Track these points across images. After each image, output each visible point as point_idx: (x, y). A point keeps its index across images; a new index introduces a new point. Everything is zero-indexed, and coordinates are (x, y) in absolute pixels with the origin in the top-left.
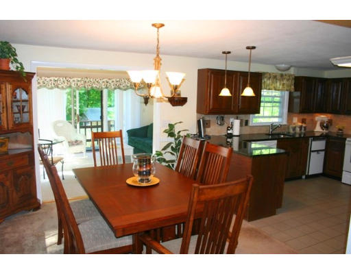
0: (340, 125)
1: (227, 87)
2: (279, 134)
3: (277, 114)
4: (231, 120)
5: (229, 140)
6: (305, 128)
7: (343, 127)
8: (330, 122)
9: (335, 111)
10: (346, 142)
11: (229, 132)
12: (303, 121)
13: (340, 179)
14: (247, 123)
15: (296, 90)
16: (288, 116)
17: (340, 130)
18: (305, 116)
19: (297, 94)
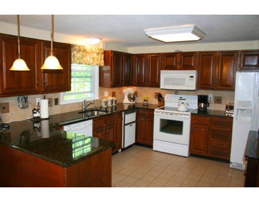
0: (145, 96)
1: (21, 58)
2: (92, 111)
3: (89, 90)
4: (38, 100)
5: (36, 125)
6: (116, 101)
7: (148, 98)
8: (136, 94)
9: (140, 84)
10: (155, 112)
11: (35, 115)
12: (113, 95)
13: (151, 147)
14: (57, 101)
15: (106, 64)
16: (100, 90)
17: (145, 101)
18: (115, 90)
19: (108, 68)
